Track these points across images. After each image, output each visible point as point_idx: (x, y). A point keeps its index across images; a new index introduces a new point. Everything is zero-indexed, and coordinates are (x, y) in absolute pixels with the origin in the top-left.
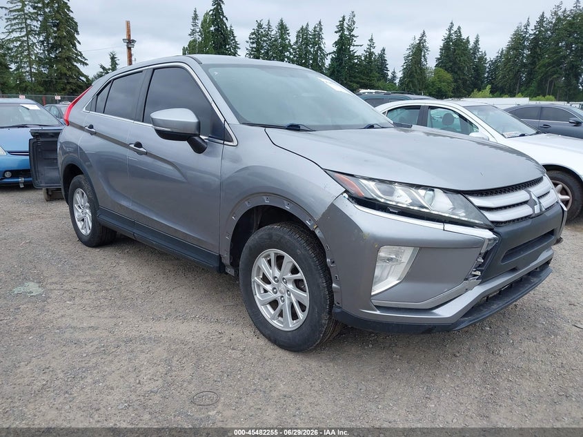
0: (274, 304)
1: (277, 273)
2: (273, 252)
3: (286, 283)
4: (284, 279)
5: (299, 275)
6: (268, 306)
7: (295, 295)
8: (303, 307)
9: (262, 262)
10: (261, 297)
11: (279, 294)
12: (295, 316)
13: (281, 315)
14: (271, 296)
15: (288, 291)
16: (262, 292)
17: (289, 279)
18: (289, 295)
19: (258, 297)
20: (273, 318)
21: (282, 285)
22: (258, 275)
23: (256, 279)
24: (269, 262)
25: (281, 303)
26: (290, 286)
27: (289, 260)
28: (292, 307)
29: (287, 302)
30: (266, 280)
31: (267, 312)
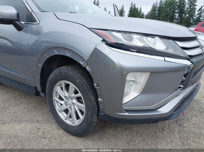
0: (66, 111)
1: (67, 94)
2: (63, 83)
3: (72, 99)
4: (70, 97)
5: (79, 94)
6: (64, 113)
7: (77, 106)
8: (82, 113)
9: (58, 89)
10: (59, 107)
11: (68, 106)
12: (78, 117)
13: (70, 117)
14: (65, 107)
15: (73, 104)
16: (60, 105)
17: (74, 97)
18: (74, 106)
19: (57, 108)
20: (66, 119)
21: (70, 101)
22: (56, 96)
23: (56, 98)
24: (62, 88)
25: (70, 111)
26: (75, 101)
27: (72, 87)
28: (76, 112)
29: (73, 110)
30: (61, 98)
31: (63, 116)
